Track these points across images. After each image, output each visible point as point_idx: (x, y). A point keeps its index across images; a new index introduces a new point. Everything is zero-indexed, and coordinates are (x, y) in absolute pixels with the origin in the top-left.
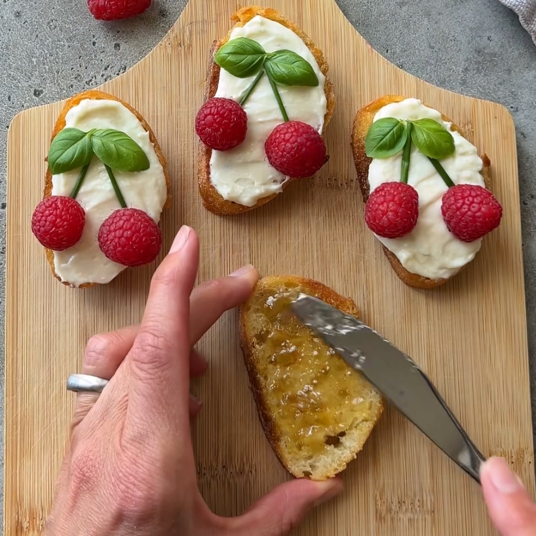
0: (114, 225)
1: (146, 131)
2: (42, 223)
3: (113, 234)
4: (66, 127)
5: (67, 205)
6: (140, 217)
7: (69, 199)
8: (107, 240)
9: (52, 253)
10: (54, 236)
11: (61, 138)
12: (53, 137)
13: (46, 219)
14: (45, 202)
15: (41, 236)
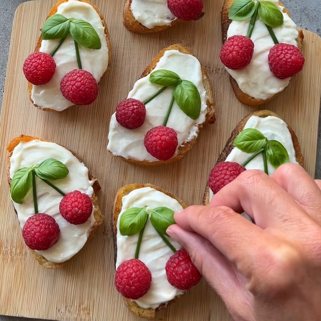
0: (71, 77)
1: (104, 26)
2: (29, 65)
3: (69, 82)
4: (56, 13)
5: (47, 59)
6: (87, 76)
7: (49, 56)
8: (65, 86)
9: (32, 86)
10: (34, 75)
11: (53, 19)
12: (48, 17)
13: (32, 64)
14: (34, 54)
15: (27, 73)
